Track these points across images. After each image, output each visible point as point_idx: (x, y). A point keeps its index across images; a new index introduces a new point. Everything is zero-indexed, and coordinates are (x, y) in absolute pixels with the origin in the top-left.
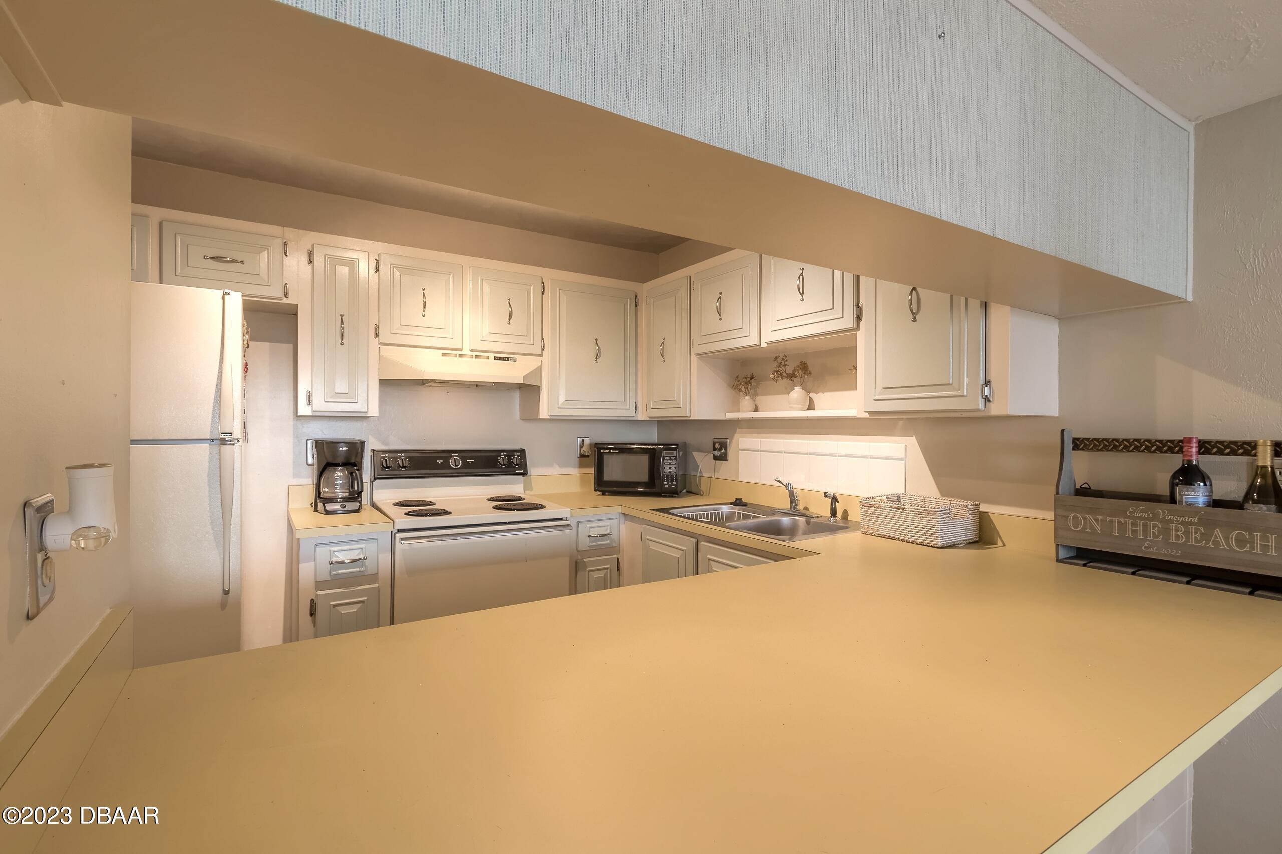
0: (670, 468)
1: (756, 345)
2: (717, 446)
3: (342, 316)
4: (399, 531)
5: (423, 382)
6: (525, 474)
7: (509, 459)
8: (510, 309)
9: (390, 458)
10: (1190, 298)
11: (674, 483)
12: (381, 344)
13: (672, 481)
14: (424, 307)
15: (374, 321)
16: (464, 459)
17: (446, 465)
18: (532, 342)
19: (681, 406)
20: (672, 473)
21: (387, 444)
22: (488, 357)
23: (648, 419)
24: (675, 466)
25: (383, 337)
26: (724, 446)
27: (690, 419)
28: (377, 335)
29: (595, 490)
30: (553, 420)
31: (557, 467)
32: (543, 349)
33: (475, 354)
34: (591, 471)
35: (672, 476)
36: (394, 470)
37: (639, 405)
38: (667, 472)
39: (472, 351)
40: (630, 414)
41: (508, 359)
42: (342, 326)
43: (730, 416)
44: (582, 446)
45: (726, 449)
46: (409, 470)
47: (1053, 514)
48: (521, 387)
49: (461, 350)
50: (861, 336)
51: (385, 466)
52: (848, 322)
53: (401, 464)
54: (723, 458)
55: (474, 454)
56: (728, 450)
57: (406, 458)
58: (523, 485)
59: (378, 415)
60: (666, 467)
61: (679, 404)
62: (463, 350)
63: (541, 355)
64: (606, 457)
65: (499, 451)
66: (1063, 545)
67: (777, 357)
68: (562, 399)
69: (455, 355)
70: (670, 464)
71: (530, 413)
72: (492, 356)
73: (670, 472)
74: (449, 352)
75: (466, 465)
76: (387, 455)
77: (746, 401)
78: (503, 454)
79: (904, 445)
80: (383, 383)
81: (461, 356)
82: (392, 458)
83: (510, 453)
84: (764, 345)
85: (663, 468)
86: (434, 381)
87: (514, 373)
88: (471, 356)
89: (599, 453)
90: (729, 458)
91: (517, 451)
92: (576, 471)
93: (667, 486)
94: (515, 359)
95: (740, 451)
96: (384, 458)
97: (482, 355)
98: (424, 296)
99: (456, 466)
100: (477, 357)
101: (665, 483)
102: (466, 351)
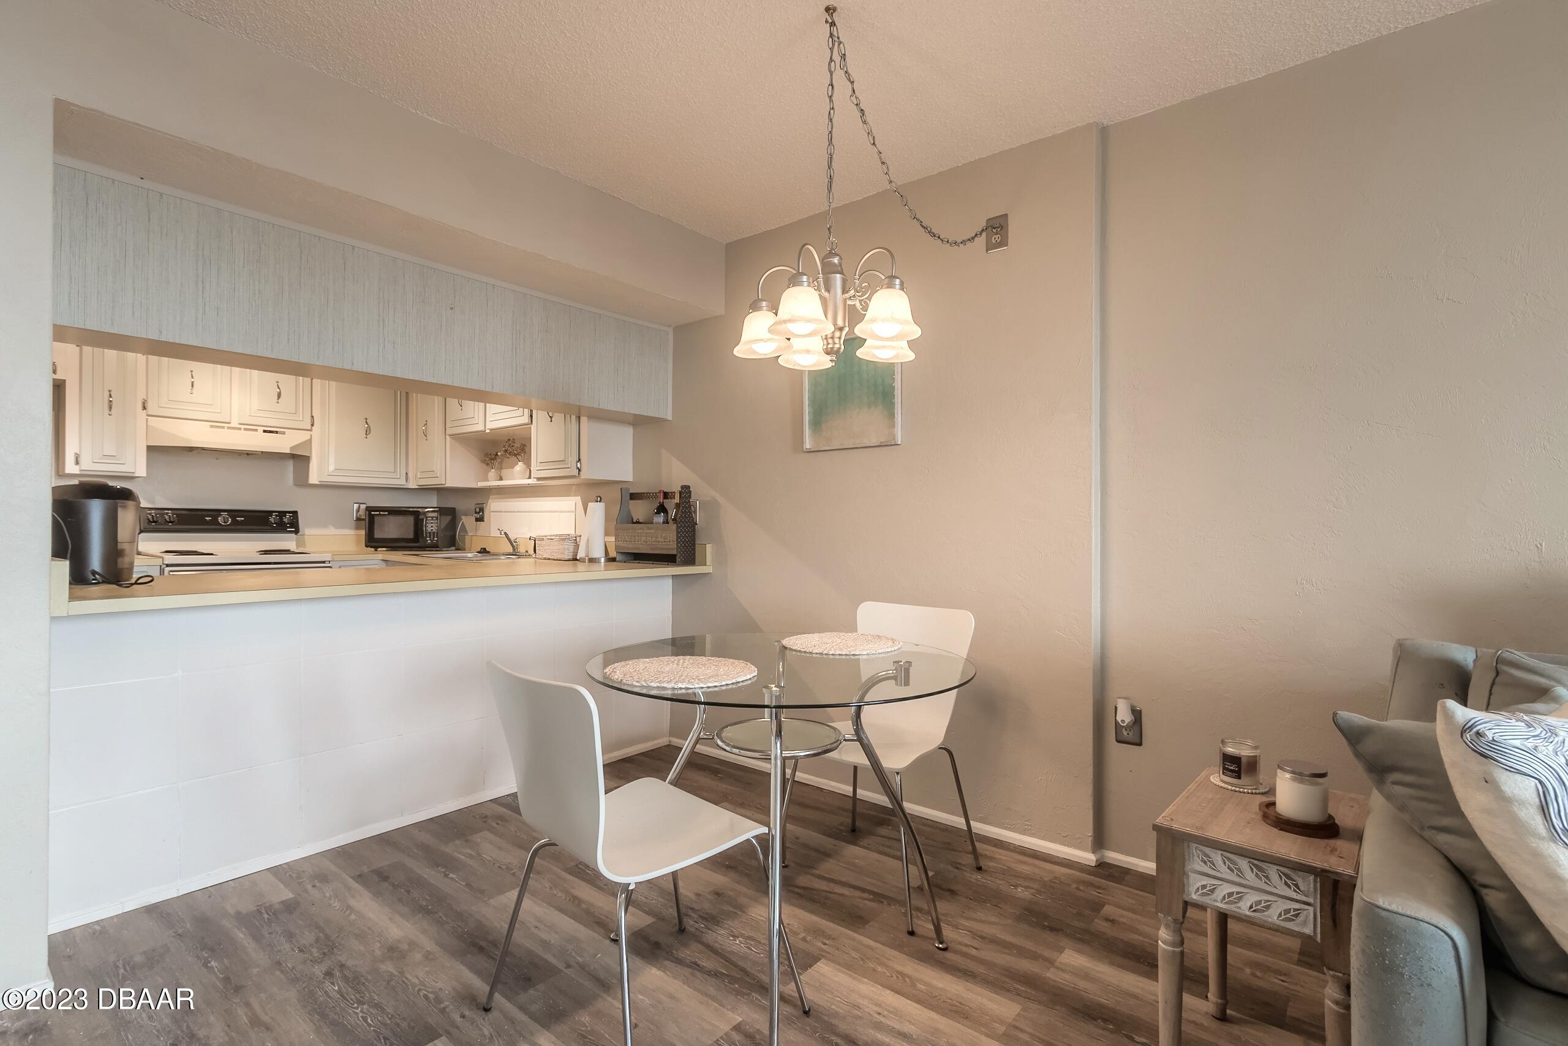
0: (432, 526)
1: (481, 431)
2: (478, 510)
3: (110, 391)
4: (168, 566)
5: (191, 449)
6: (297, 532)
7: (281, 519)
8: (279, 390)
9: (156, 515)
10: (670, 418)
11: (436, 539)
12: (148, 415)
13: (434, 537)
14: (192, 386)
15: (141, 396)
16: (233, 518)
17: (215, 522)
18: (301, 419)
19: (438, 476)
20: (434, 531)
21: (153, 503)
22: (256, 430)
23: (417, 487)
24: (437, 525)
25: (150, 411)
26: (482, 510)
27: (446, 486)
28: (144, 408)
29: (367, 546)
30: (323, 486)
31: (332, 528)
32: (312, 425)
33: (243, 427)
34: (363, 532)
35: (434, 533)
36: (161, 524)
37: (410, 475)
38: (429, 530)
39: (240, 424)
40: (401, 482)
41: (277, 432)
42: (111, 399)
43: (481, 484)
44: (358, 511)
45: (483, 512)
46: (176, 524)
47: (614, 538)
48: (293, 456)
49: (229, 423)
50: (533, 427)
51: (152, 520)
52: (525, 419)
53: (168, 520)
54: (480, 519)
55: (244, 514)
56: (485, 513)
57: (173, 514)
58: (295, 543)
59: (145, 475)
60: (429, 526)
61: (437, 474)
62: (232, 423)
63: (311, 430)
64: (376, 518)
65: (270, 513)
66: (621, 553)
67: (509, 440)
68: (331, 468)
69: (223, 427)
70: (432, 523)
71: (302, 480)
72: (261, 429)
73: (432, 530)
74: (217, 424)
75: (235, 522)
76: (153, 512)
77: (492, 473)
78: (274, 514)
79: (574, 502)
80: (151, 449)
81: (228, 428)
82: (158, 514)
83: (282, 514)
84: (488, 431)
85: (426, 526)
86: (203, 449)
87: (282, 444)
88: (240, 429)
89: (370, 515)
90: (485, 519)
91: (289, 512)
92: (352, 532)
93: (429, 541)
94: (284, 433)
95: (492, 513)
96: (150, 514)
97: (250, 428)
98: (192, 377)
99: (225, 522)
100: (245, 429)
101: (428, 539)
102: (234, 424)
